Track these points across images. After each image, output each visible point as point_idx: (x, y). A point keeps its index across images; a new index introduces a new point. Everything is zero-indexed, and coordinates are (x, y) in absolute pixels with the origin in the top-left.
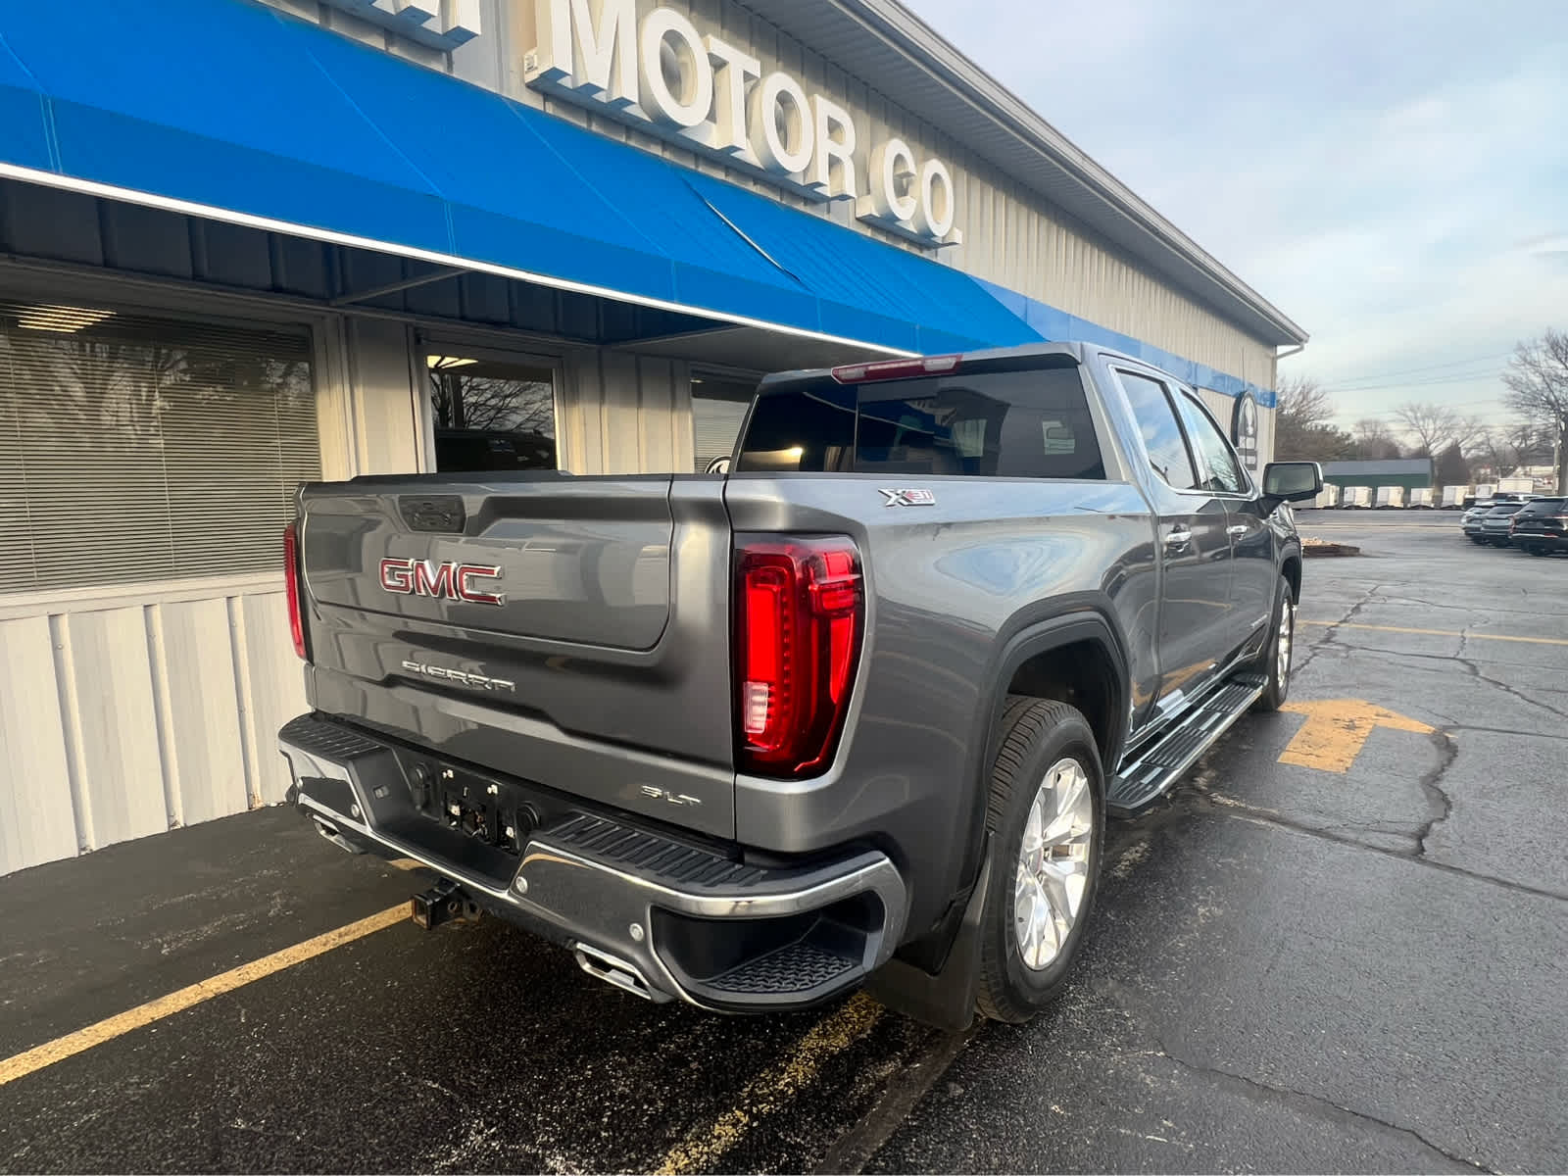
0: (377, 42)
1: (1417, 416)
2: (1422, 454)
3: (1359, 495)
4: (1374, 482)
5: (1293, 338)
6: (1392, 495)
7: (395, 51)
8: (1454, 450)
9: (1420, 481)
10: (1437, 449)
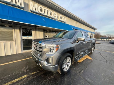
0: (17, 8)
1: (108, 35)
2: (108, 37)
3: (103, 40)
4: (104, 39)
5: (96, 29)
6: (105, 40)
7: (19, 8)
8: (110, 37)
9: (108, 39)
10: (109, 37)
